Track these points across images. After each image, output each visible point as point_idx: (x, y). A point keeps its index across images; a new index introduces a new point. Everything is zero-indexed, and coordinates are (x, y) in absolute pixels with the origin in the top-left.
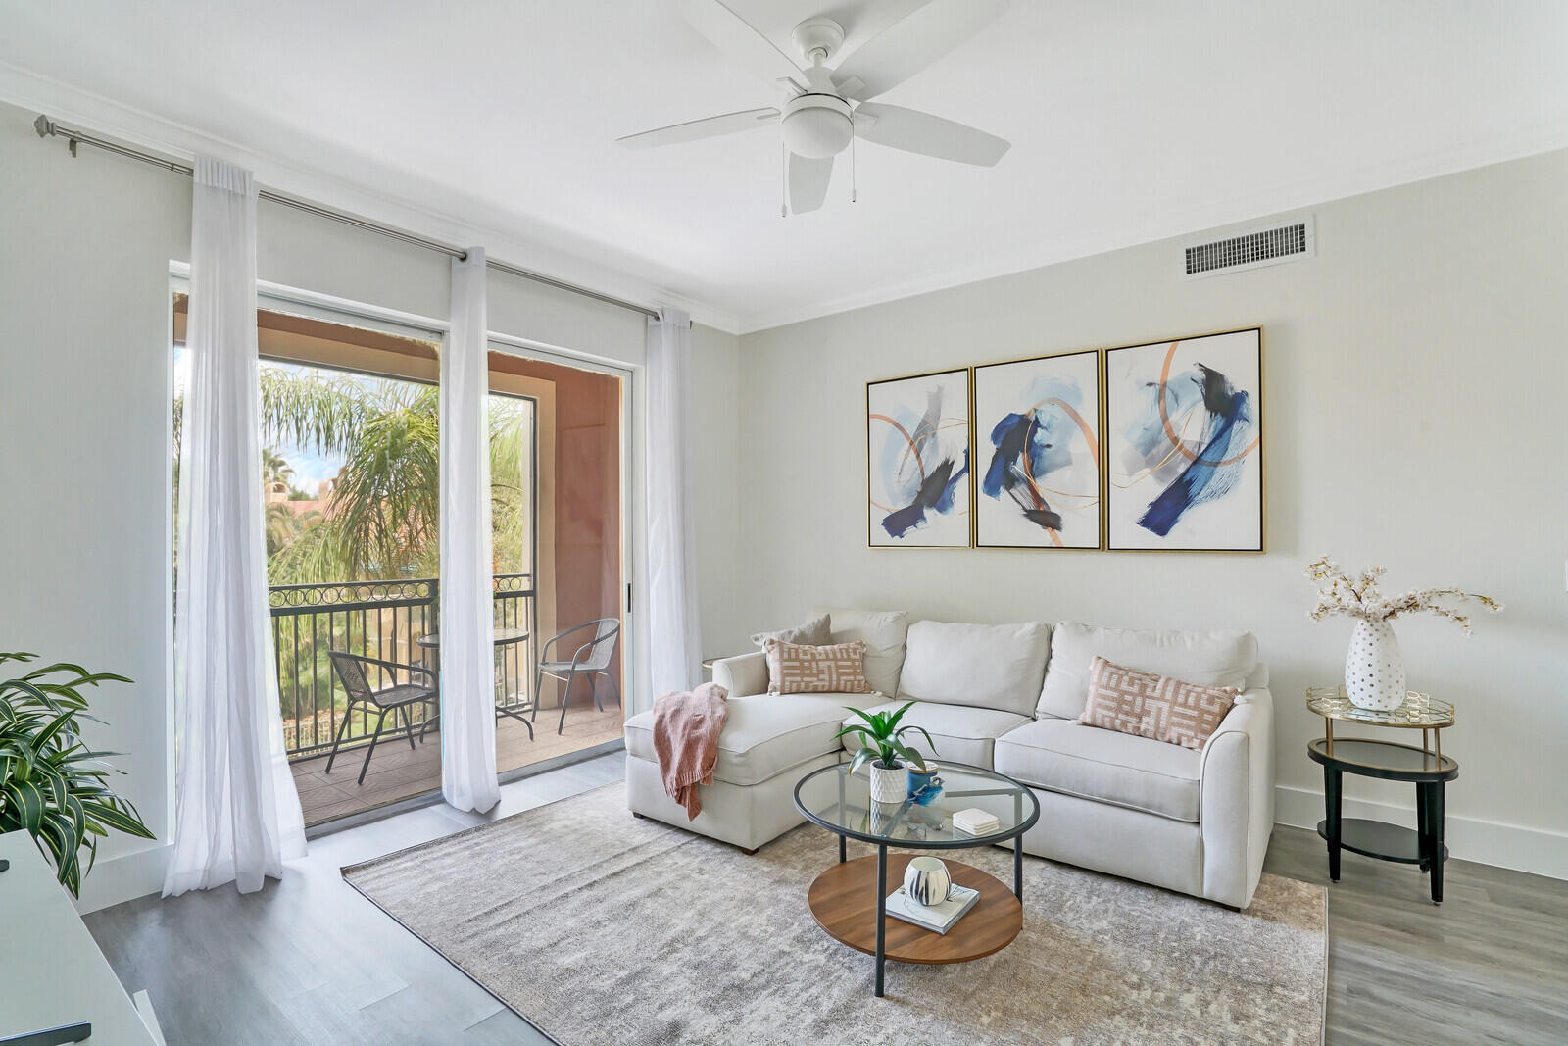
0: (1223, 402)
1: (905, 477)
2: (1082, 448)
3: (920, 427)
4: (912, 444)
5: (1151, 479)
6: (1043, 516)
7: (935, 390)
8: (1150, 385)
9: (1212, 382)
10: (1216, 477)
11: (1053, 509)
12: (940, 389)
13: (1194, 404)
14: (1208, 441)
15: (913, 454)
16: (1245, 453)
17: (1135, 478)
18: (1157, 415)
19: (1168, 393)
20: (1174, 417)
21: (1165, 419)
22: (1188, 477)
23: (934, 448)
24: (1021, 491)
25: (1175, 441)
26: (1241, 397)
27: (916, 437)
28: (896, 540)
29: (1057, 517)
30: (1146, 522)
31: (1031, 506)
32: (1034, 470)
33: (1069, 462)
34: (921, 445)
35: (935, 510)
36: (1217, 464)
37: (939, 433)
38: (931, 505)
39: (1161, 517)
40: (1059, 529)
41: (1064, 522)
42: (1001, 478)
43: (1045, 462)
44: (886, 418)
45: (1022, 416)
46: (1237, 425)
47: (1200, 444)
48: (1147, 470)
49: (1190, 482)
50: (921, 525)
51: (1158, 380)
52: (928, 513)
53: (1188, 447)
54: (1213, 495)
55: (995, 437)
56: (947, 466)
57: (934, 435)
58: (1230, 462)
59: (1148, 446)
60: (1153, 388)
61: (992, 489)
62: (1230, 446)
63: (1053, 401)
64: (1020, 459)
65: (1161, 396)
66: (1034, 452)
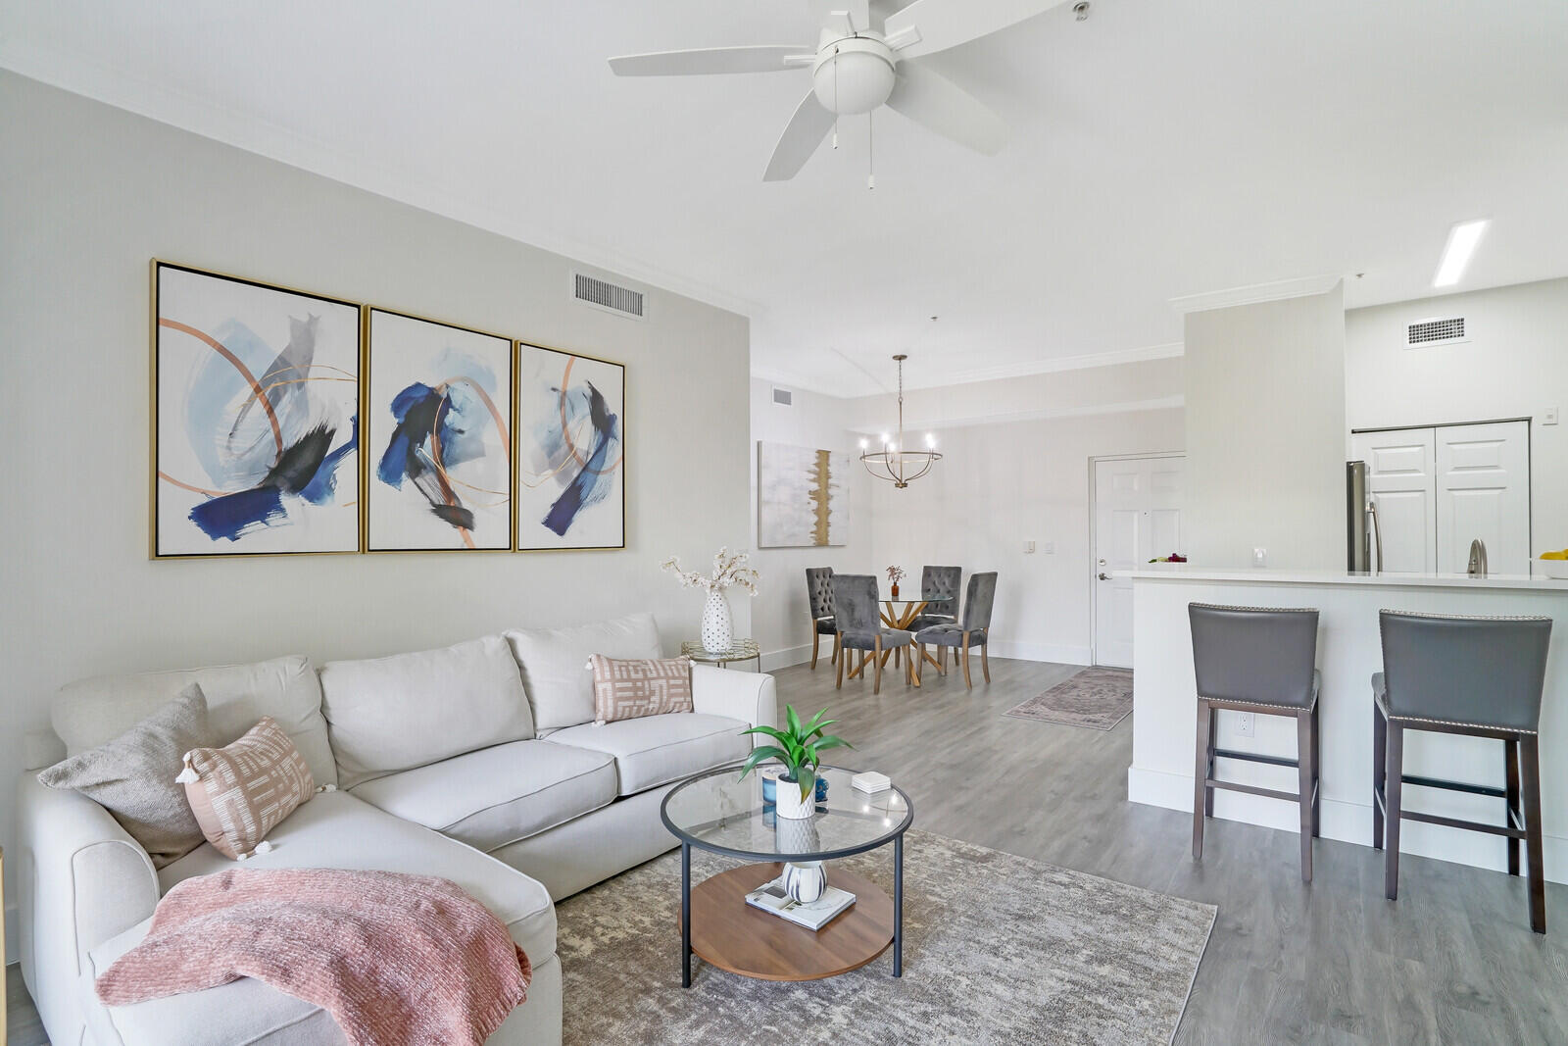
0: (603, 423)
1: (241, 443)
2: (494, 439)
3: (274, 367)
4: (258, 390)
5: (553, 481)
6: (454, 513)
7: (305, 319)
8: (554, 389)
9: (596, 399)
10: (597, 485)
11: (466, 505)
12: (313, 320)
13: (584, 417)
14: (592, 451)
15: (259, 407)
16: (614, 467)
17: (541, 478)
18: (559, 421)
19: (567, 401)
20: (571, 425)
21: (565, 425)
22: (579, 482)
23: (301, 405)
24: (428, 480)
25: (571, 447)
26: (613, 418)
27: (266, 381)
28: (224, 544)
29: (468, 514)
30: (548, 523)
31: (440, 500)
32: (445, 457)
33: (481, 454)
34: (277, 396)
35: (301, 498)
36: (598, 473)
37: (310, 384)
38: (296, 488)
39: (559, 518)
40: (471, 528)
41: (477, 520)
42: (402, 462)
43: (457, 450)
44: (209, 340)
45: (431, 390)
46: (611, 442)
47: (588, 453)
48: (550, 472)
49: (581, 487)
50: (274, 519)
51: (560, 387)
52: (288, 501)
53: (580, 454)
54: (595, 499)
55: (398, 405)
56: (322, 436)
57: (301, 386)
58: (605, 472)
59: (552, 449)
60: (555, 393)
61: (390, 474)
62: (607, 459)
63: (467, 381)
64: (428, 441)
65: (562, 404)
66: (445, 436)
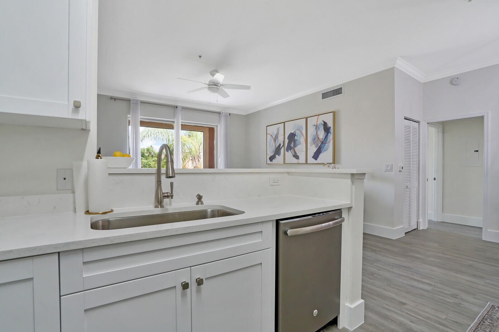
0: (327, 129)
1: (273, 148)
2: (303, 140)
3: (276, 136)
4: (274, 140)
5: (314, 147)
6: (296, 157)
7: (278, 127)
8: (314, 125)
9: (325, 124)
10: (325, 146)
11: (298, 155)
12: (279, 127)
13: (322, 130)
14: (324, 138)
15: (274, 143)
16: (330, 141)
17: (312, 147)
18: (316, 132)
19: (317, 127)
20: (318, 133)
21: (317, 133)
22: (321, 147)
23: (278, 141)
24: (292, 151)
25: (318, 138)
26: (330, 128)
27: (275, 139)
28: (271, 163)
29: (298, 156)
30: (313, 157)
31: (294, 154)
32: (295, 146)
33: (300, 144)
34: (276, 140)
36: (325, 143)
37: (279, 137)
38: (277, 154)
39: (316, 156)
40: (299, 159)
41: (300, 158)
42: (289, 148)
43: (297, 144)
44: (270, 134)
45: (293, 133)
46: (329, 134)
47: (323, 139)
48: (314, 145)
49: (321, 148)
50: (275, 159)
51: (316, 124)
52: (277, 156)
53: (321, 140)
54: (325, 151)
55: (288, 138)
56: (280, 145)
57: (278, 138)
58: (327, 143)
59: (314, 140)
60: (314, 126)
61: (287, 151)
62: (328, 139)
63: (298, 130)
64: (292, 143)
65: (316, 128)
66: (295, 141)
